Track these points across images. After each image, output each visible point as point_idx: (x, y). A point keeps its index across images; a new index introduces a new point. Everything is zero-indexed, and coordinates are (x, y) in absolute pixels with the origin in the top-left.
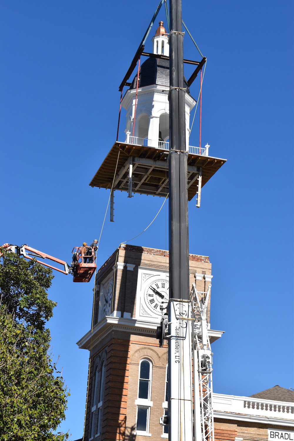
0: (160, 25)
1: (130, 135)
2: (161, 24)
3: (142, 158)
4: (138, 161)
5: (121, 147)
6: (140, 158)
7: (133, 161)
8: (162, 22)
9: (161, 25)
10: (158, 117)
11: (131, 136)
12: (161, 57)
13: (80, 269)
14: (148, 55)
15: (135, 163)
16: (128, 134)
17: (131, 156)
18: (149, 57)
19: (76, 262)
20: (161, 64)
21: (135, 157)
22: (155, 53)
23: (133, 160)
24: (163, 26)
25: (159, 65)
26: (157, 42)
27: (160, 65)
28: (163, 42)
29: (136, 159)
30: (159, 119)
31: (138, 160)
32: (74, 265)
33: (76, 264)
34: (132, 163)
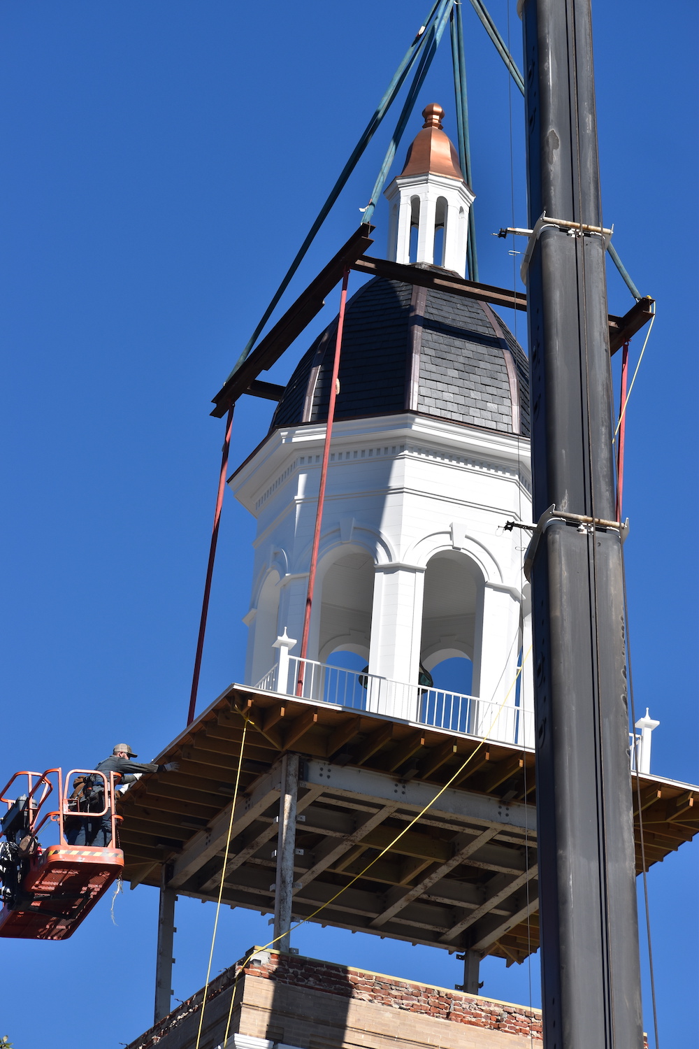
0: (428, 124)
1: (290, 653)
2: (435, 117)
3: (343, 764)
4: (325, 777)
5: (252, 713)
6: (333, 767)
7: (300, 779)
8: (437, 109)
9: (431, 124)
10: (420, 570)
11: (298, 659)
12: (437, 281)
13: (49, 871)
14: (372, 265)
15: (308, 785)
16: (286, 644)
17: (294, 753)
18: (371, 277)
19: (28, 838)
20: (436, 316)
21: (309, 760)
22: (403, 258)
23: (303, 775)
24: (440, 127)
25: (427, 316)
26: (415, 202)
27: (432, 318)
28: (442, 205)
29: (315, 768)
30: (421, 577)
31: (325, 773)
32: (16, 852)
33: (24, 847)
34: (295, 789)
